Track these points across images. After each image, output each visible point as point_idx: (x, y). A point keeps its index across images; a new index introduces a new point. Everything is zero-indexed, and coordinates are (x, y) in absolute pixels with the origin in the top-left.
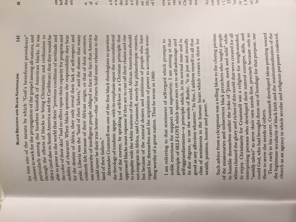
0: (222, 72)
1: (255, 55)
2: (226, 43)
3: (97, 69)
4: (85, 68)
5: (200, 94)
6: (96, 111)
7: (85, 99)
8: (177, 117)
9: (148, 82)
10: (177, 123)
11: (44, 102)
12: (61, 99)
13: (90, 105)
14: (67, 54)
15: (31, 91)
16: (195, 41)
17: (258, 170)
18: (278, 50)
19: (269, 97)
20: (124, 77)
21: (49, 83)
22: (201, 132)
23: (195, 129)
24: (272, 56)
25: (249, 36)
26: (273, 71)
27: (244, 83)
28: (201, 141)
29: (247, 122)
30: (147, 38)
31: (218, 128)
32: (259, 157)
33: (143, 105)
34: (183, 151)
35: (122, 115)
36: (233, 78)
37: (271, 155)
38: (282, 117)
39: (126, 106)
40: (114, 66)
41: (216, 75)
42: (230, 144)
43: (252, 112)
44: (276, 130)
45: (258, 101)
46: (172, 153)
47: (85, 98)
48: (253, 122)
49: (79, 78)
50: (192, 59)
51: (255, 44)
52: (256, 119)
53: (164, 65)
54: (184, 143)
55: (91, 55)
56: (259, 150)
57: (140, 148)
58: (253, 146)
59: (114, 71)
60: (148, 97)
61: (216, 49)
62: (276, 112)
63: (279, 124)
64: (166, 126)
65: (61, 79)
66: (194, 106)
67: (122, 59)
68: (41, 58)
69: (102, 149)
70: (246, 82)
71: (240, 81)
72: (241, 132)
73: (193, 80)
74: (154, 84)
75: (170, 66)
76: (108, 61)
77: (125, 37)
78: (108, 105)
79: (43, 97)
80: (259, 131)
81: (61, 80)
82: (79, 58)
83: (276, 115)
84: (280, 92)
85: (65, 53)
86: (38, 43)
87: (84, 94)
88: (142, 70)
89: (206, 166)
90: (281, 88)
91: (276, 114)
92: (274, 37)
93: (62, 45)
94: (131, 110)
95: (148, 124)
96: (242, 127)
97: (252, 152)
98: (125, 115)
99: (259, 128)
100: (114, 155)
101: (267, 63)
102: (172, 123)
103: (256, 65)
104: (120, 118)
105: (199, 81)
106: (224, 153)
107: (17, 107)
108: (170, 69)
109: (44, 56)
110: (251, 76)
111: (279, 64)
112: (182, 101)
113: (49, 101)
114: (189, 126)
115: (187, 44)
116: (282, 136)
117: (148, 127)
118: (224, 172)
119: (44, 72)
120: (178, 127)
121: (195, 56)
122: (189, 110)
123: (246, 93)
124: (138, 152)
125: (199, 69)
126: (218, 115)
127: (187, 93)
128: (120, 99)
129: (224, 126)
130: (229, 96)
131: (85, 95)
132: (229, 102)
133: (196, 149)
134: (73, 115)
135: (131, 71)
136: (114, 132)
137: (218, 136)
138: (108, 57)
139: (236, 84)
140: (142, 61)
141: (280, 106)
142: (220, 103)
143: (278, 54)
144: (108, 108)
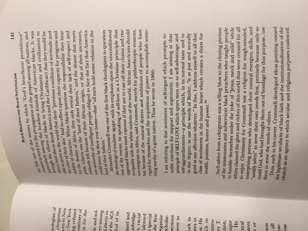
0: (226, 70)
1: (264, 52)
2: (233, 38)
3: (94, 68)
4: (81, 67)
5: (202, 94)
6: (96, 112)
7: (83, 100)
8: (178, 118)
9: (147, 82)
10: (178, 124)
11: (43, 103)
12: (60, 99)
13: (89, 106)
14: (63, 52)
15: (30, 91)
16: (198, 36)
17: (259, 171)
18: (288, 46)
19: (276, 98)
20: (123, 76)
21: (47, 83)
22: (201, 134)
23: (195, 130)
24: (282, 53)
25: (257, 30)
26: (282, 69)
27: (249, 82)
28: (201, 142)
29: (250, 124)
30: (147, 32)
31: (220, 129)
32: (261, 159)
33: (142, 106)
34: (183, 152)
35: (121, 116)
36: (238, 77)
37: (274, 157)
38: (288, 119)
39: (125, 107)
40: (111, 64)
41: (220, 74)
42: (231, 146)
43: (256, 113)
44: (281, 132)
45: (263, 102)
46: (172, 153)
47: (83, 98)
48: (256, 123)
49: (76, 78)
50: (195, 56)
51: (264, 39)
52: (260, 121)
53: (165, 63)
54: (183, 144)
55: (87, 52)
56: (262, 152)
57: (140, 148)
58: (256, 148)
59: (111, 70)
60: (148, 98)
61: (221, 45)
62: (282, 113)
63: (284, 126)
64: (166, 127)
65: (58, 78)
66: (196, 107)
67: (120, 57)
68: (37, 57)
69: (104, 148)
70: (251, 81)
71: (245, 80)
72: (244, 134)
73: (195, 79)
74: (153, 84)
75: (171, 64)
76: (105, 59)
77: (122, 32)
78: (107, 106)
79: (42, 97)
80: (263, 133)
81: (58, 80)
82: (75, 56)
83: (282, 117)
84: (288, 92)
85: (60, 50)
86: (33, 40)
87: (83, 94)
88: (141, 69)
89: (206, 165)
90: (289, 88)
91: (282, 115)
92: (285, 31)
93: (57, 42)
94: (130, 111)
95: (148, 125)
96: (244, 128)
97: (254, 154)
98: (124, 116)
99: (263, 130)
100: (115, 154)
101: (276, 61)
102: (172, 124)
103: (263, 63)
104: (120, 119)
105: (202, 81)
106: (225, 154)
107: (18, 107)
108: (171, 67)
109: (40, 55)
110: (257, 74)
111: (289, 61)
112: (183, 101)
113: (48, 101)
114: (189, 127)
115: (190, 39)
116: (287, 139)
117: (148, 128)
118: (224, 172)
119: (41, 71)
120: (178, 128)
121: (198, 53)
122: (189, 111)
123: (251, 93)
124: (138, 152)
125: (202, 67)
126: (220, 116)
127: (188, 93)
128: (118, 99)
129: (226, 128)
130: (232, 96)
131: (84, 96)
132: (232, 103)
133: (196, 150)
134: (73, 116)
135: (129, 70)
136: (114, 133)
137: (219, 138)
138: (105, 55)
139: (241, 83)
140: (141, 59)
141: (287, 107)
142: (223, 104)
143: (288, 50)
144: (107, 108)
